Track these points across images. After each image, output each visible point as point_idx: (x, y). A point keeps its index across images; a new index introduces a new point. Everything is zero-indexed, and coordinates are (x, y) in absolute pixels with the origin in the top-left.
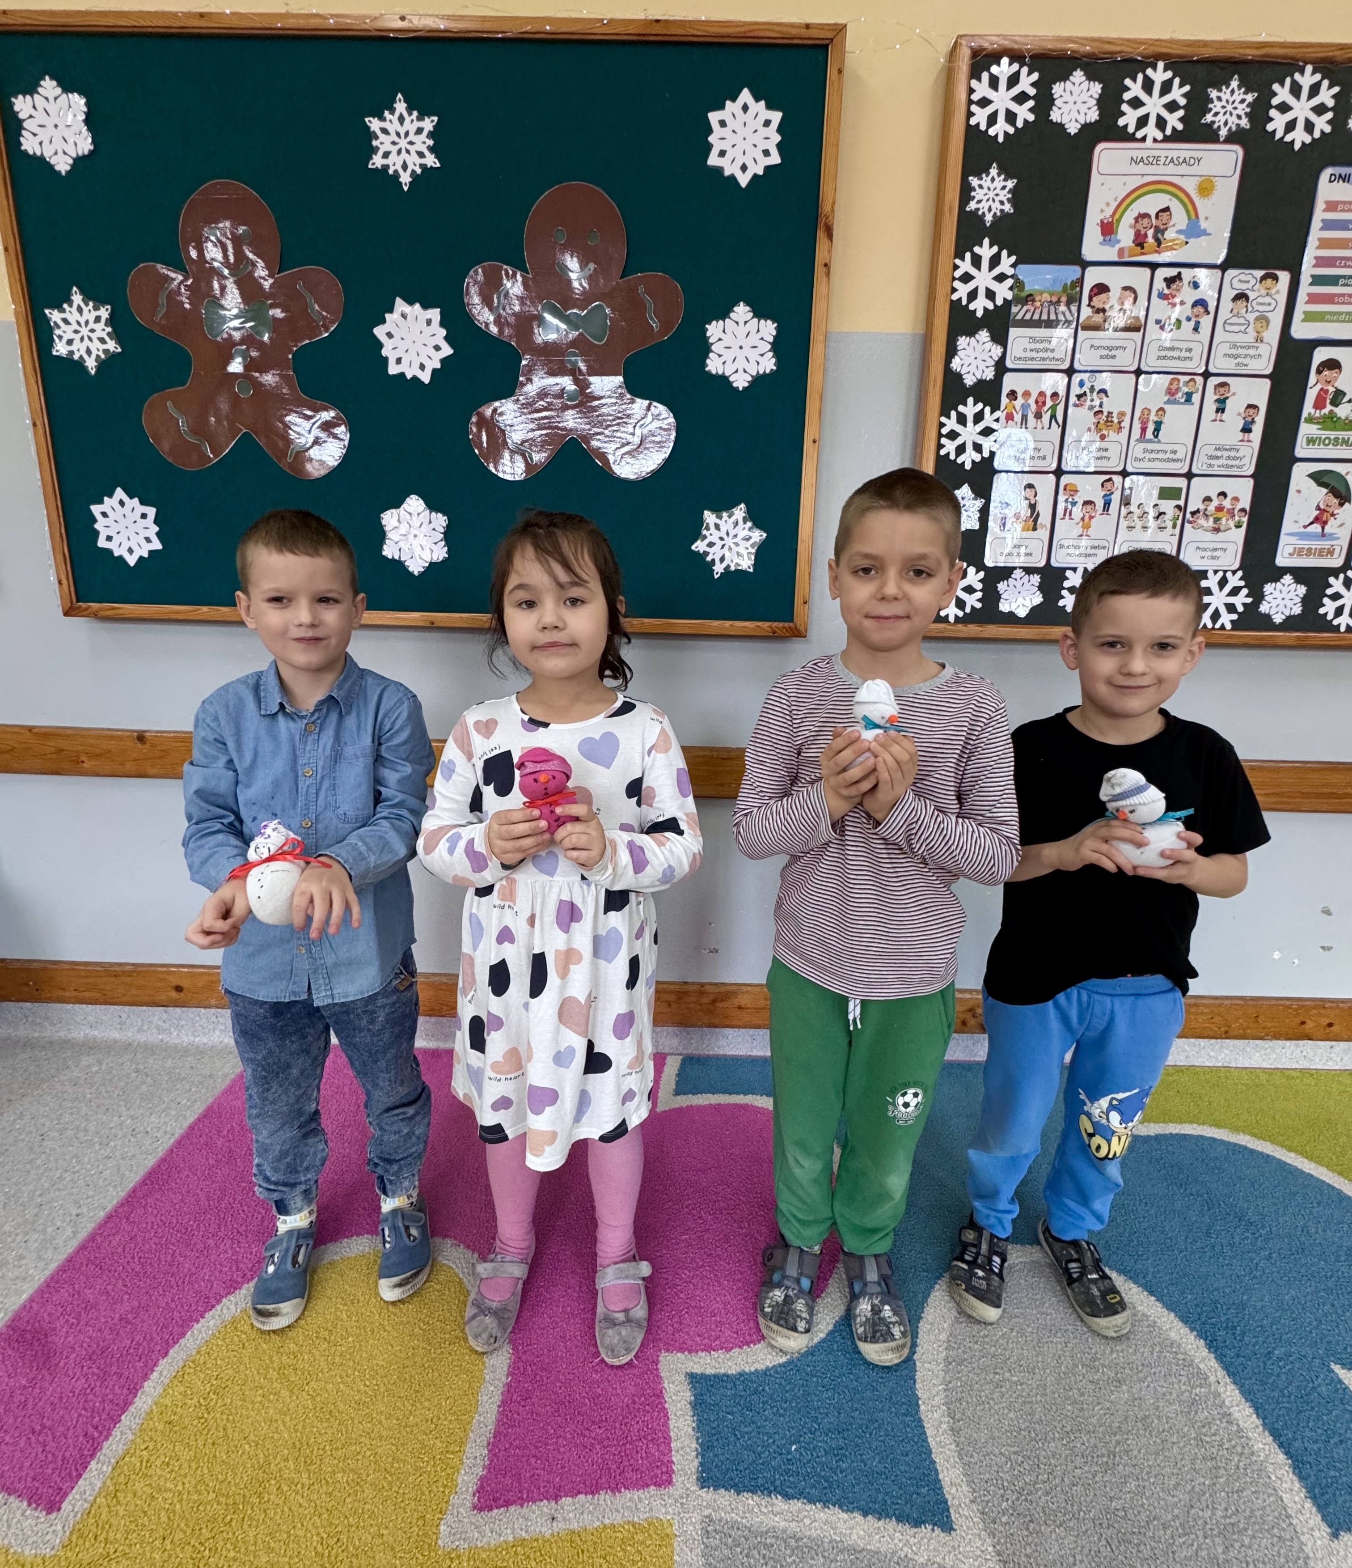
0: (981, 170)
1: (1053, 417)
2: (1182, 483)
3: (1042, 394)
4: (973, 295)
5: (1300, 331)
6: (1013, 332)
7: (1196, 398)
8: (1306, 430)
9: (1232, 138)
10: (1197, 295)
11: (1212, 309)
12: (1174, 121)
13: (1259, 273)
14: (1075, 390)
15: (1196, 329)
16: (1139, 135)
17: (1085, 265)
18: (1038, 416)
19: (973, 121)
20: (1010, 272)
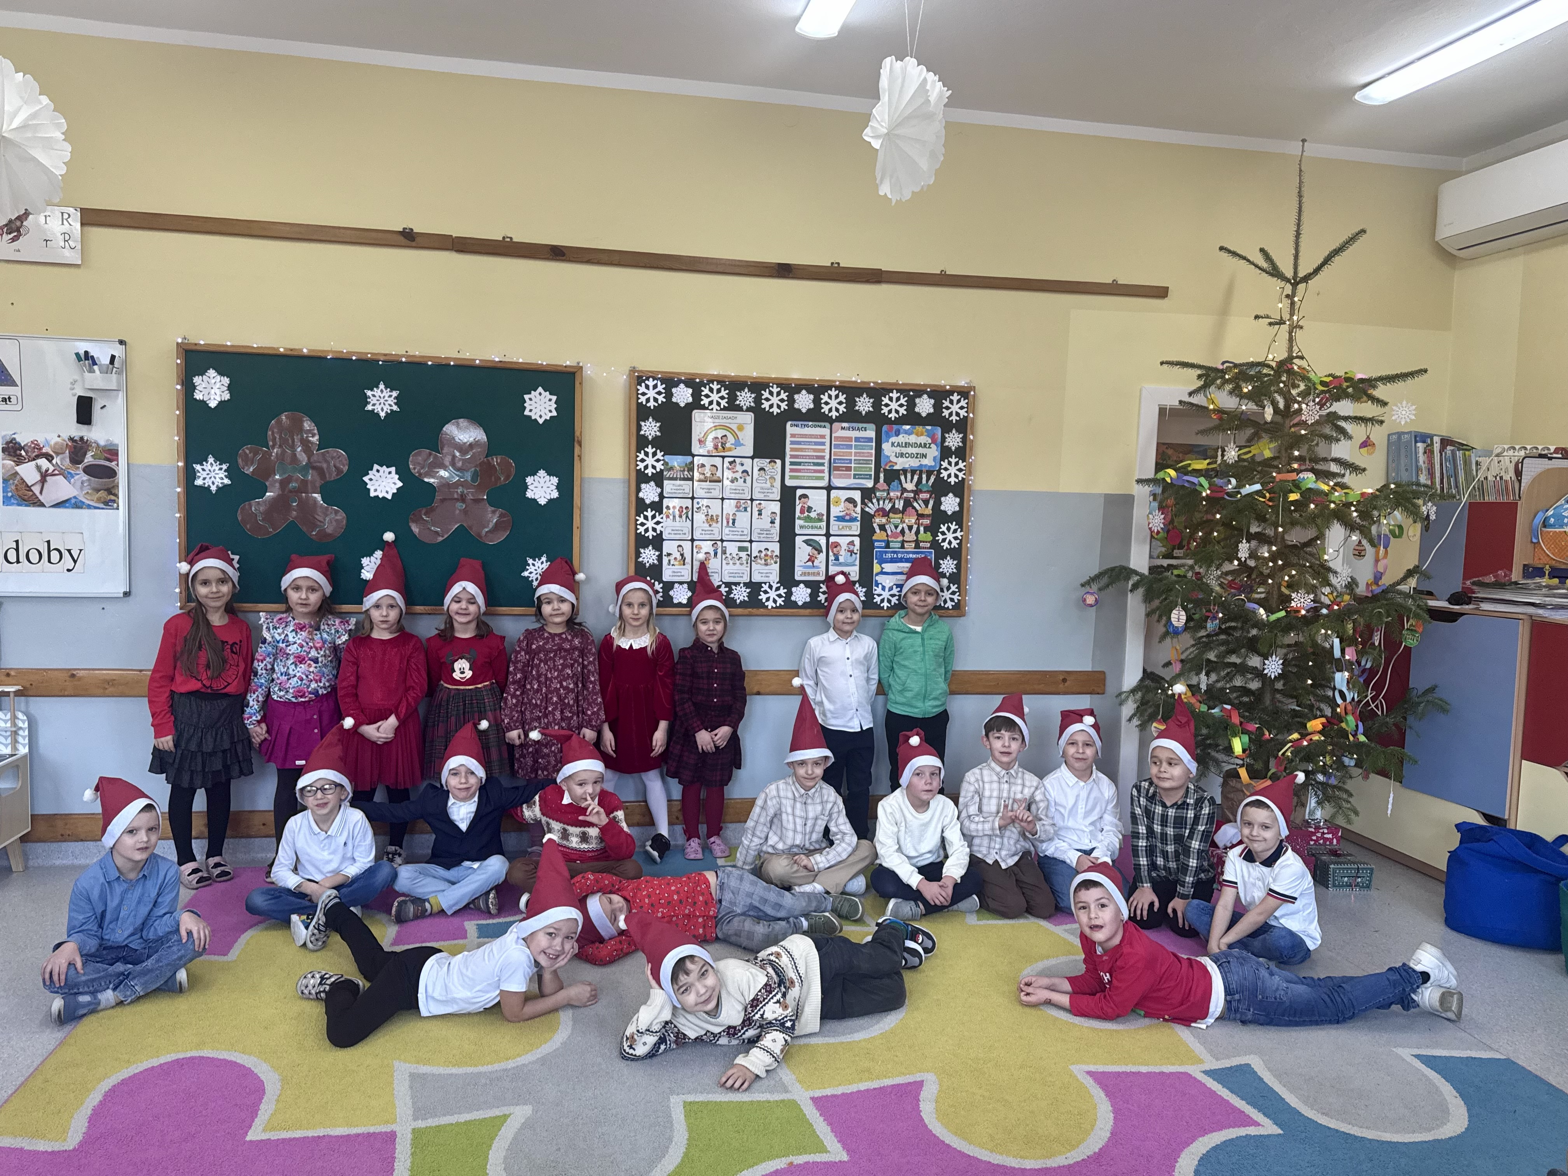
0: (645, 419)
1: (687, 517)
2: (747, 544)
3: (681, 507)
4: (646, 467)
5: (789, 483)
6: (666, 482)
7: (749, 509)
8: (798, 523)
9: (749, 409)
10: (744, 468)
11: (750, 473)
12: (724, 403)
13: (768, 460)
14: (696, 506)
15: (745, 482)
16: (710, 407)
17: (693, 456)
18: (680, 516)
19: (640, 401)
20: (662, 458)
